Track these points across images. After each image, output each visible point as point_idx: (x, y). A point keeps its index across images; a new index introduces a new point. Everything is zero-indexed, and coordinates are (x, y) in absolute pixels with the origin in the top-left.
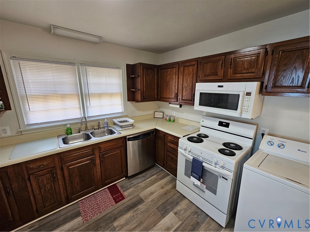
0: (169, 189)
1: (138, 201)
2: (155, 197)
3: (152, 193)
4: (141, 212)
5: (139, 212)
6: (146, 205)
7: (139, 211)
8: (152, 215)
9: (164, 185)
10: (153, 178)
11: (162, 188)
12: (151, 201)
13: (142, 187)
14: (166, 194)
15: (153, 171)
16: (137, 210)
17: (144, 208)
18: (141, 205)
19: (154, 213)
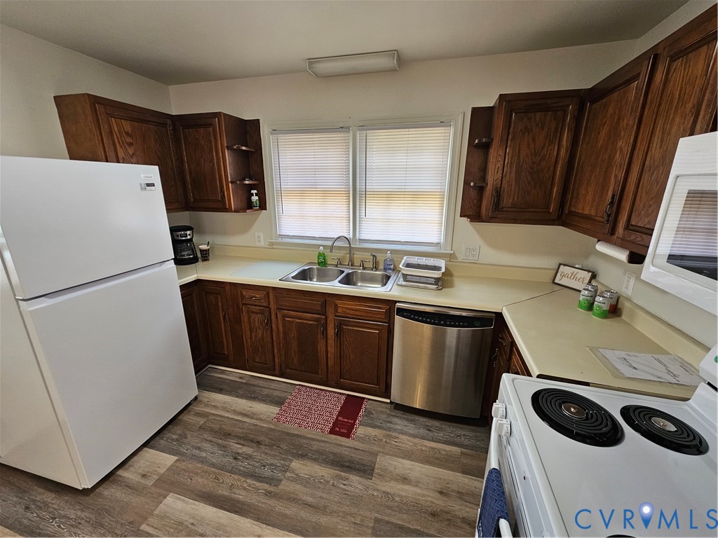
0: (456, 516)
1: (364, 465)
2: (401, 493)
3: (405, 480)
4: (344, 490)
5: (342, 486)
6: (367, 488)
7: (345, 485)
8: (353, 520)
9: (453, 491)
10: (445, 450)
11: (441, 493)
12: (384, 492)
13: (400, 445)
14: (434, 515)
15: (464, 435)
16: (342, 479)
17: (357, 491)
18: (357, 478)
19: (362, 520)
